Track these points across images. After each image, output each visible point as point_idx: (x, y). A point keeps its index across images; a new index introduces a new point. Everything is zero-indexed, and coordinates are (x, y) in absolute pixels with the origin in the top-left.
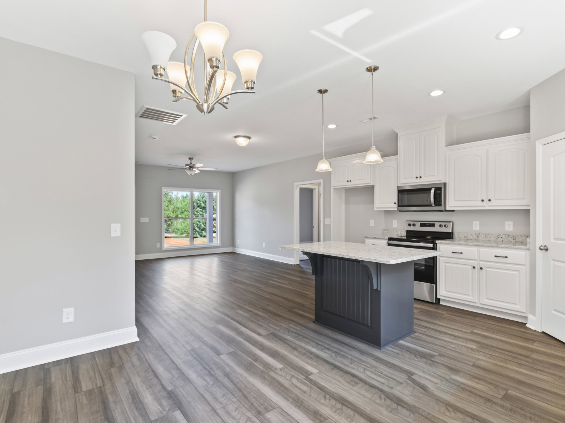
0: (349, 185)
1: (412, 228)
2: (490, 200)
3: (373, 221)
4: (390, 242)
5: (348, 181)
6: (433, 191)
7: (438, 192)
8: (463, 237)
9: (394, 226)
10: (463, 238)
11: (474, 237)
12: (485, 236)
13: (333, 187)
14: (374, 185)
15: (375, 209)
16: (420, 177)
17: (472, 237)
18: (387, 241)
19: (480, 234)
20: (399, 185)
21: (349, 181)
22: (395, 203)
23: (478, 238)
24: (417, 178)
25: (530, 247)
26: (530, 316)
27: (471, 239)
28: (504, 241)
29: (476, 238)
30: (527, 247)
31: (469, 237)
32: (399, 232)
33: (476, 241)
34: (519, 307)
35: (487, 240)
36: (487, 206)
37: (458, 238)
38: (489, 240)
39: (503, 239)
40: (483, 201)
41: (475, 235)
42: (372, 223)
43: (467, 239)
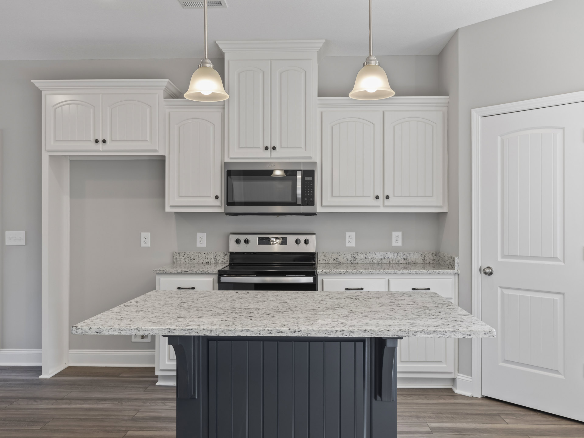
0: (100, 151)
1: (242, 248)
2: (387, 197)
3: (148, 234)
4: (224, 279)
5: (97, 141)
6: (299, 176)
7: (308, 178)
8: (332, 259)
9: (199, 245)
10: (331, 261)
11: (349, 259)
12: (365, 256)
13: (49, 151)
14: (164, 157)
15: (168, 209)
16: (274, 148)
17: (345, 259)
18: (216, 277)
19: (357, 253)
20: (227, 160)
21: (100, 140)
22: (217, 197)
23: (355, 260)
24: (267, 148)
25: (459, 271)
26: (460, 377)
27: (343, 263)
28: (391, 262)
29: (352, 261)
30: (455, 271)
31: (342, 259)
32: (212, 257)
33: (352, 266)
34: (445, 366)
35: (369, 262)
36: (381, 208)
37: (324, 262)
38: (372, 262)
39: (391, 260)
40: (377, 197)
41: (350, 255)
42: (146, 240)
43: (338, 264)
